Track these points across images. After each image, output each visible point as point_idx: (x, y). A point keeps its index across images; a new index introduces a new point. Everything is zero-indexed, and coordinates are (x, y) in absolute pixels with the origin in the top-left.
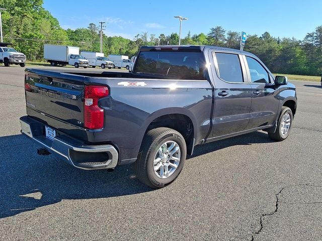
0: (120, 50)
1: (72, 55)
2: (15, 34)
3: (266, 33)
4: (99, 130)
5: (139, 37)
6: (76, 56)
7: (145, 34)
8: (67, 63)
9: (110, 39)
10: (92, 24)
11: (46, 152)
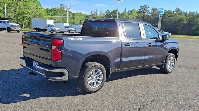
0: (80, 21)
1: (49, 25)
2: (13, 12)
3: (178, 9)
4: (59, 61)
5: (92, 13)
6: (52, 25)
7: (97, 10)
8: (46, 30)
9: (74, 14)
10: (62, 5)
11: (33, 74)
